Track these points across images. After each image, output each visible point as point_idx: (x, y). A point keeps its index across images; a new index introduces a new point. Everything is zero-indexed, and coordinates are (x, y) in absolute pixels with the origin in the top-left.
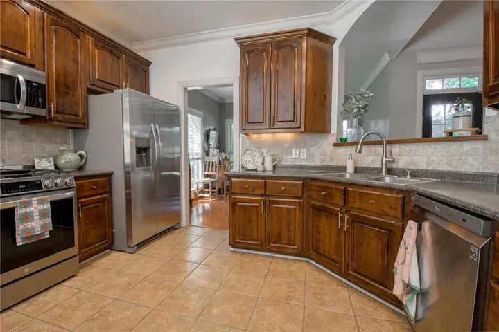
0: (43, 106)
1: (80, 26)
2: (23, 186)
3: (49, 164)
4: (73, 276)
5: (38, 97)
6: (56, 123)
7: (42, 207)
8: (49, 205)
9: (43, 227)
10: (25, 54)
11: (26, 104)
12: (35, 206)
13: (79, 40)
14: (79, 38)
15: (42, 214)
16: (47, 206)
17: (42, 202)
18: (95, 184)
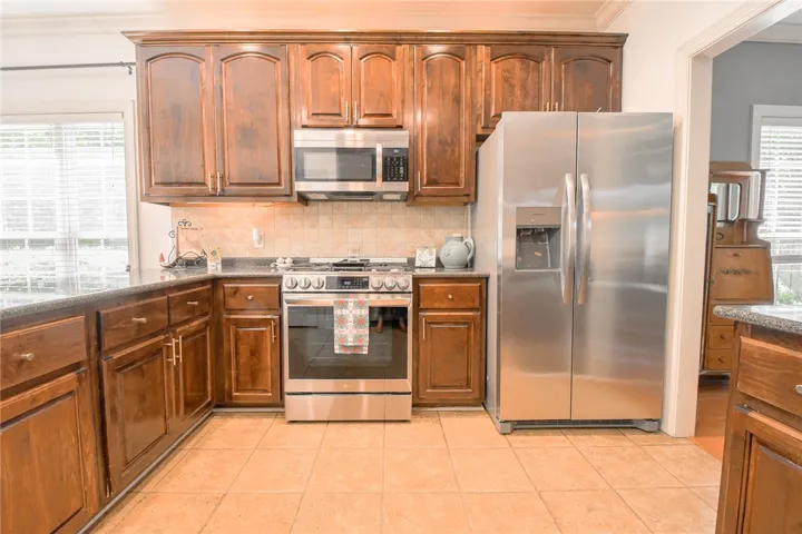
0: (405, 179)
1: (465, 38)
2: (349, 283)
3: (429, 257)
4: (405, 421)
5: (398, 166)
6: (425, 200)
7: (358, 312)
8: (367, 312)
9: (358, 338)
10: (390, 115)
11: (385, 179)
12: (351, 309)
13: (463, 63)
14: (463, 59)
15: (359, 322)
16: (365, 312)
17: (360, 304)
18: (453, 290)
